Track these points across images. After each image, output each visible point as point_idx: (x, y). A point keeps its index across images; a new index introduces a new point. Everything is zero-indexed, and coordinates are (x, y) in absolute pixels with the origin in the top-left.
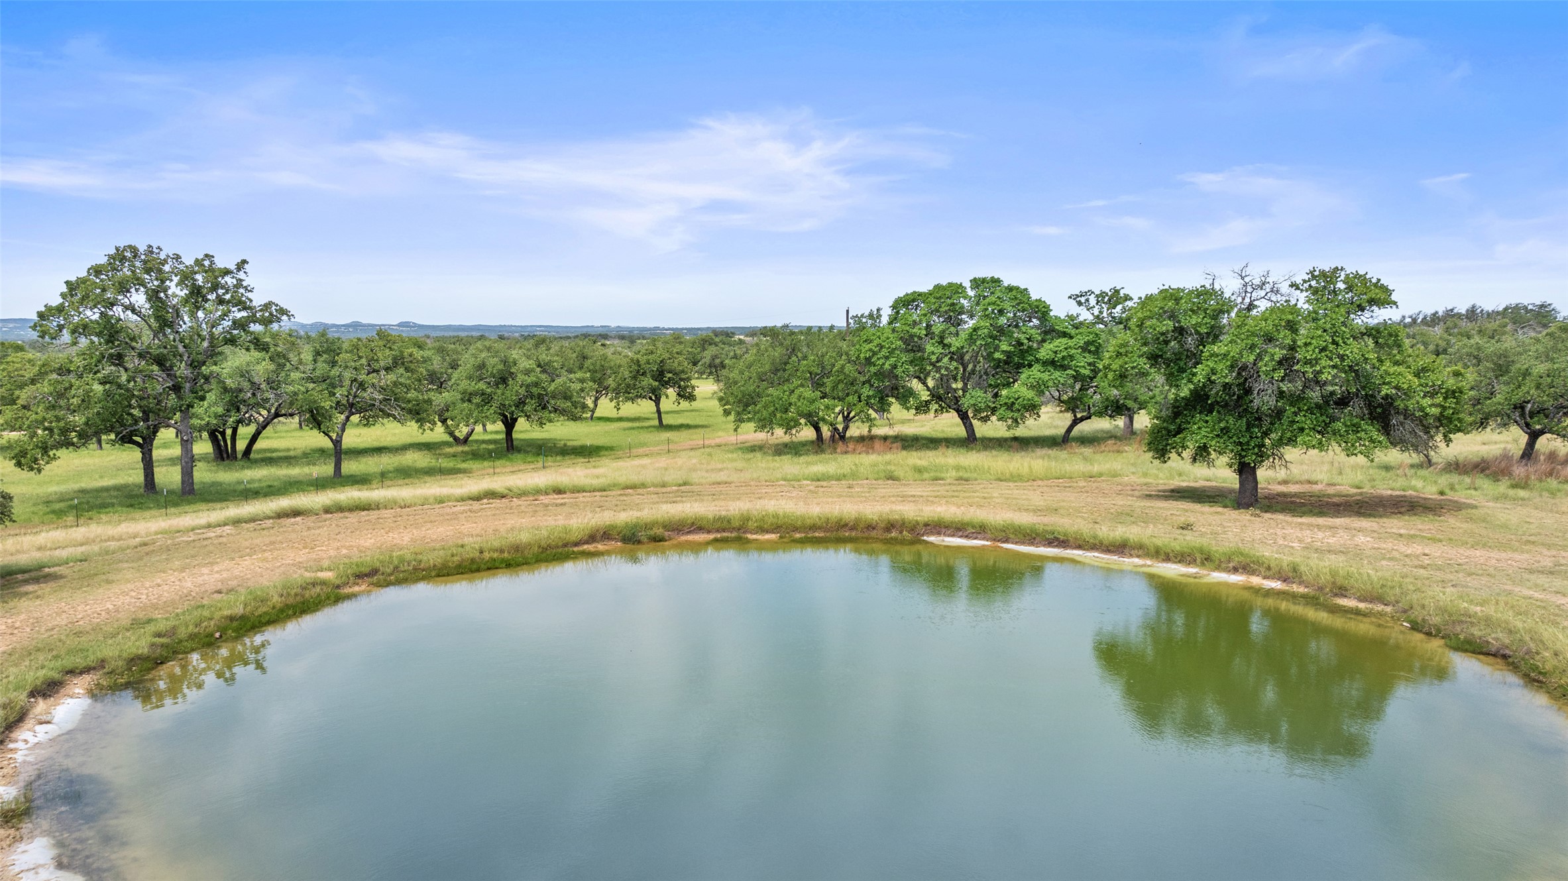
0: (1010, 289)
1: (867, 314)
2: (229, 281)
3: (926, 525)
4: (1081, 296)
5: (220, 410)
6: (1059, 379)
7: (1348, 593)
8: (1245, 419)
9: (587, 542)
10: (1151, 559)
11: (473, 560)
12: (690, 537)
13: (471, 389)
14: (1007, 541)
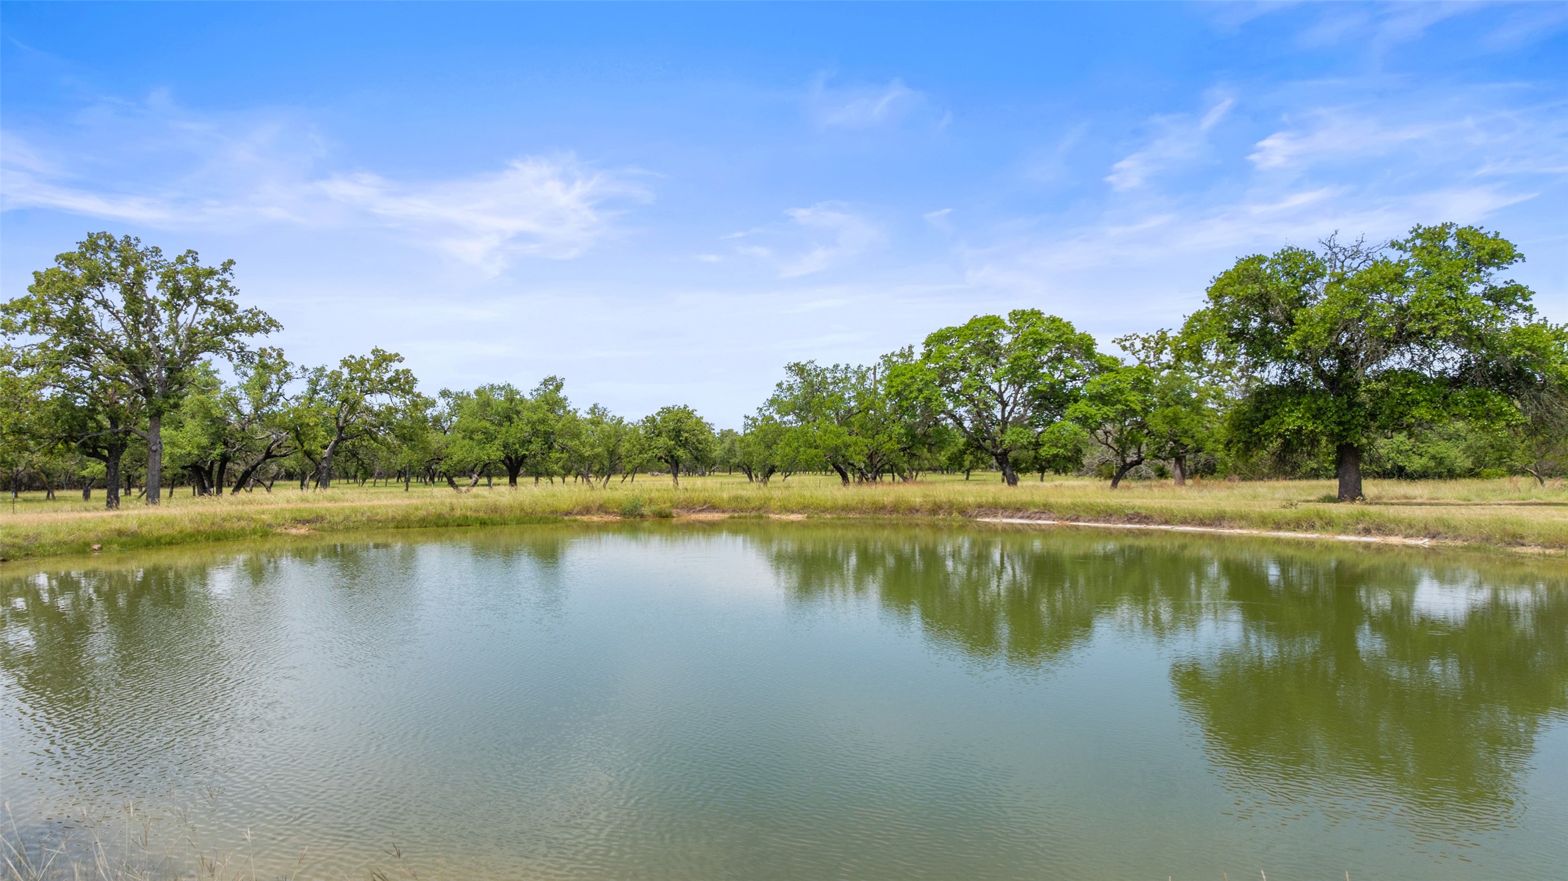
0: (1053, 320)
1: (897, 352)
2: (213, 283)
3: (980, 506)
4: (1126, 340)
5: (205, 441)
6: (1108, 413)
7: (1526, 541)
8: (1345, 397)
9: (580, 513)
10: (1257, 529)
11: (440, 516)
12: (702, 516)
13: (473, 426)
14: (1077, 519)
